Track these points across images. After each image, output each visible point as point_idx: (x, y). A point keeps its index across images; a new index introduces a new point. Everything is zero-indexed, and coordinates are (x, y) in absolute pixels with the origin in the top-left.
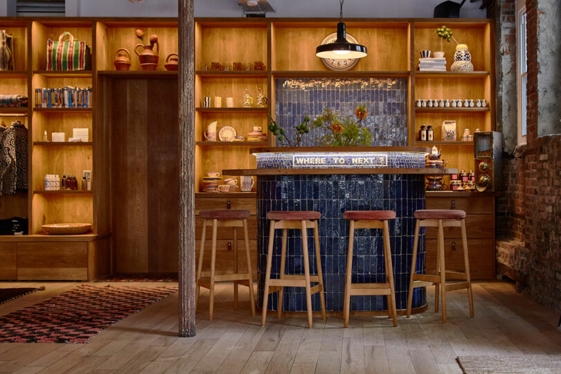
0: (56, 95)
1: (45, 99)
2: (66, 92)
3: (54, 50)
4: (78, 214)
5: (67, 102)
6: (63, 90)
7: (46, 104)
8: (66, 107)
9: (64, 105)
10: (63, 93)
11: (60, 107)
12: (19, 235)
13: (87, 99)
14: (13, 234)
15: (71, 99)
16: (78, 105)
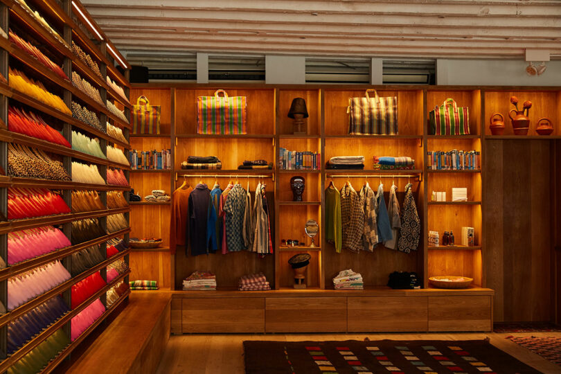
0: (446, 158)
1: (435, 161)
2: (454, 155)
3: (442, 116)
4: (447, 267)
5: (454, 164)
6: (451, 153)
7: (435, 166)
8: (454, 169)
9: (452, 167)
10: (451, 156)
11: (449, 169)
12: (418, 289)
13: (473, 162)
14: (413, 288)
15: (459, 161)
16: (466, 167)
